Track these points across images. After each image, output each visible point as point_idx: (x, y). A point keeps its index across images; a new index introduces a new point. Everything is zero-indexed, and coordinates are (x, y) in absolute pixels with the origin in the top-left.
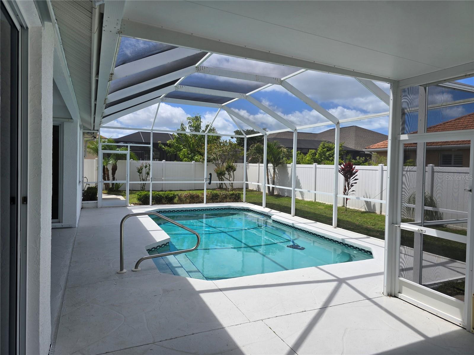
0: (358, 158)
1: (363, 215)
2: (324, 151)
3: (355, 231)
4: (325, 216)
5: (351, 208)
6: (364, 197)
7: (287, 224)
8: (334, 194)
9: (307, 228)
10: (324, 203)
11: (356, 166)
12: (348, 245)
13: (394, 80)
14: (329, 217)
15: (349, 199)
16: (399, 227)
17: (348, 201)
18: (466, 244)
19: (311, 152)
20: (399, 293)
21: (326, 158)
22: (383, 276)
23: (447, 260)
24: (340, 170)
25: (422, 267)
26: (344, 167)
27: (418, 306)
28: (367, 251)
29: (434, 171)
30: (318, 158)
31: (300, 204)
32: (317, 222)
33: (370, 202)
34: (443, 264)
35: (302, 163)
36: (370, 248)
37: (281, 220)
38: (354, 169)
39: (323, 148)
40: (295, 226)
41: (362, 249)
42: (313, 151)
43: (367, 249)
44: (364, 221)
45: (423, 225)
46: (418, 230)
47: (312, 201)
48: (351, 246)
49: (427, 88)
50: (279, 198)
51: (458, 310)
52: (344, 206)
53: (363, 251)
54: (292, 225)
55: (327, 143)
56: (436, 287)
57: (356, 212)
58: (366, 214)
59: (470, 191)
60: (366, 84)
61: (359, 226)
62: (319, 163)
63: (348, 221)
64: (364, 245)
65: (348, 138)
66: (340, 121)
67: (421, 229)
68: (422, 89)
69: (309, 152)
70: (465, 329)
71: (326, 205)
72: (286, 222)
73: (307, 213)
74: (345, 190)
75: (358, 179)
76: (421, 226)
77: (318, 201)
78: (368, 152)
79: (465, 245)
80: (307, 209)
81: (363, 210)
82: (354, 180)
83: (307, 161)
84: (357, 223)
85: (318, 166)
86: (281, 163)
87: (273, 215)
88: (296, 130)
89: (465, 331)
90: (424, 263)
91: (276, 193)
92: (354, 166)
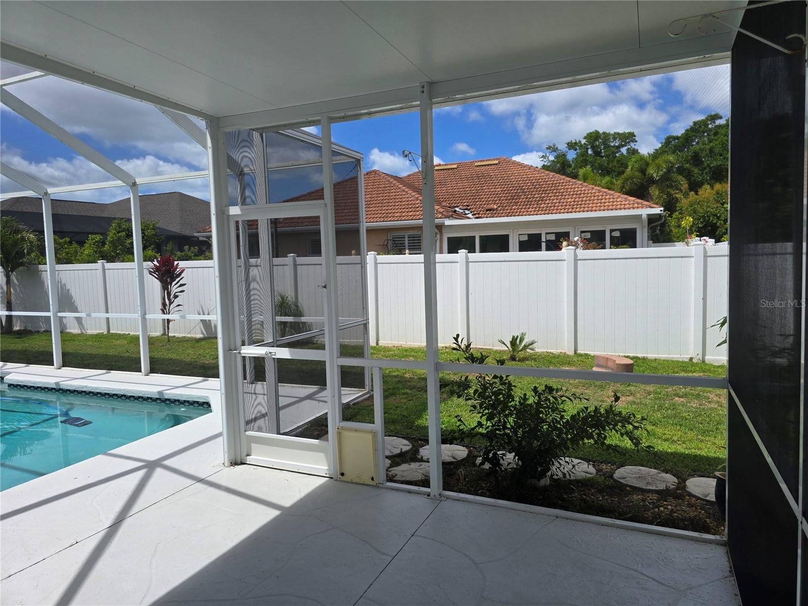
0: (186, 247)
1: (199, 344)
2: (120, 236)
3: (184, 374)
4: (128, 357)
5: (177, 335)
6: (199, 314)
7: (44, 386)
8: (140, 315)
9: (89, 385)
10: (127, 333)
11: (180, 262)
12: (169, 400)
13: (211, 116)
14: (135, 358)
15: (172, 320)
16: (240, 353)
17: (171, 324)
18: (325, 362)
19: (92, 240)
20: (248, 455)
21: (126, 250)
22: (222, 437)
23: (316, 389)
24: (152, 270)
25: (278, 409)
26: (158, 265)
27: (274, 467)
28: (203, 402)
29: (297, 264)
30: (109, 250)
31: (75, 343)
32: (112, 371)
33: (209, 321)
34: (310, 397)
35: (75, 262)
36: (207, 397)
37: (30, 382)
38: (177, 268)
39: (118, 233)
40: (62, 387)
41: (194, 402)
42: (98, 237)
43: (201, 400)
44: (199, 354)
45: (275, 345)
46: (266, 354)
47: (103, 333)
48: (176, 400)
49: (264, 134)
50: (25, 337)
51: (322, 455)
52: (164, 334)
53: (196, 405)
54: (55, 387)
55: (126, 221)
56: (300, 432)
57: (187, 341)
58: (203, 343)
59: (325, 287)
60: (175, 119)
61: (191, 364)
62: (111, 260)
63: (171, 359)
64: (197, 394)
65: (167, 213)
66: (139, 181)
67: (270, 351)
68: (256, 135)
69: (88, 240)
70: (332, 478)
71: (130, 337)
72: (40, 382)
73: (91, 357)
74: (164, 304)
75: (185, 284)
76: (273, 347)
77: (114, 332)
78: (204, 237)
79: (323, 363)
80: (89, 351)
81: (200, 336)
82: (180, 286)
83: (86, 256)
84: (188, 359)
85: (109, 265)
86: (22, 264)
87: (9, 373)
88: (46, 194)
89: (332, 480)
90: (283, 401)
91: (17, 328)
92: (176, 263)
